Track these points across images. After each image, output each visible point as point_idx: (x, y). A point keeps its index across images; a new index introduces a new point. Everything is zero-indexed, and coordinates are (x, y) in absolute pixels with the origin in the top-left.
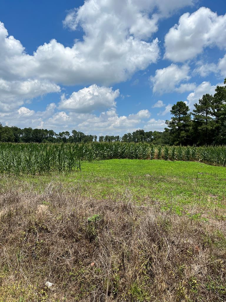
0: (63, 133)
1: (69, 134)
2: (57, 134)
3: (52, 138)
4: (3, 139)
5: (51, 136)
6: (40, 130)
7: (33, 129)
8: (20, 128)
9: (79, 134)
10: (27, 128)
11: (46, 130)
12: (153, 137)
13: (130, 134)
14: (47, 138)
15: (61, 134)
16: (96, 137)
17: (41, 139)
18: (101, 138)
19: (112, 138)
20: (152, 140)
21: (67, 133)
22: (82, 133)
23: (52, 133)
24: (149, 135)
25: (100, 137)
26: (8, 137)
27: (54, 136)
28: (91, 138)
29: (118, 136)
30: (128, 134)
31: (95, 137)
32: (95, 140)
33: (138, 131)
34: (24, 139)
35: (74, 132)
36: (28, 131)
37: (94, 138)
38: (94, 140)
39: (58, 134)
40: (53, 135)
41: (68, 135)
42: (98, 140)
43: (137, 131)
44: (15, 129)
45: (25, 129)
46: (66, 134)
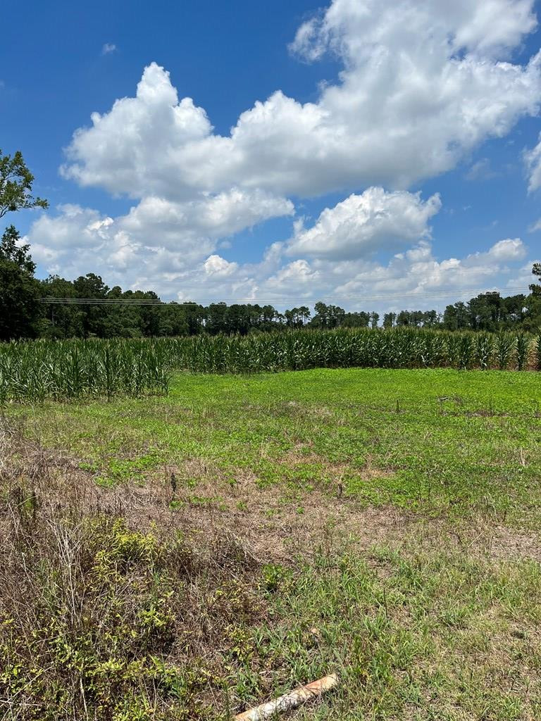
0: (295, 310)
1: (309, 313)
2: (281, 315)
3: (271, 323)
4: (164, 331)
5: (269, 319)
6: (244, 306)
7: (229, 305)
8: (201, 306)
9: (330, 311)
10: (216, 304)
11: (257, 306)
12: (525, 309)
13: (462, 304)
14: (257, 326)
15: (289, 315)
16: (376, 317)
17: (245, 327)
18: (389, 318)
19: (417, 317)
20: (523, 316)
21: (304, 310)
22: (338, 308)
23: (269, 311)
24: (513, 306)
25: (386, 316)
26: (172, 325)
27: (274, 319)
28: (362, 319)
29: (434, 312)
30: (456, 305)
31: (373, 317)
32: (374, 324)
33: (484, 296)
34: (210, 329)
35: (320, 307)
36: (217, 309)
37: (371, 319)
38: (370, 324)
39: (283, 314)
40: (273, 316)
41: (305, 315)
42: (380, 323)
43: (481, 297)
44: (191, 308)
45: (213, 306)
46: (301, 314)
